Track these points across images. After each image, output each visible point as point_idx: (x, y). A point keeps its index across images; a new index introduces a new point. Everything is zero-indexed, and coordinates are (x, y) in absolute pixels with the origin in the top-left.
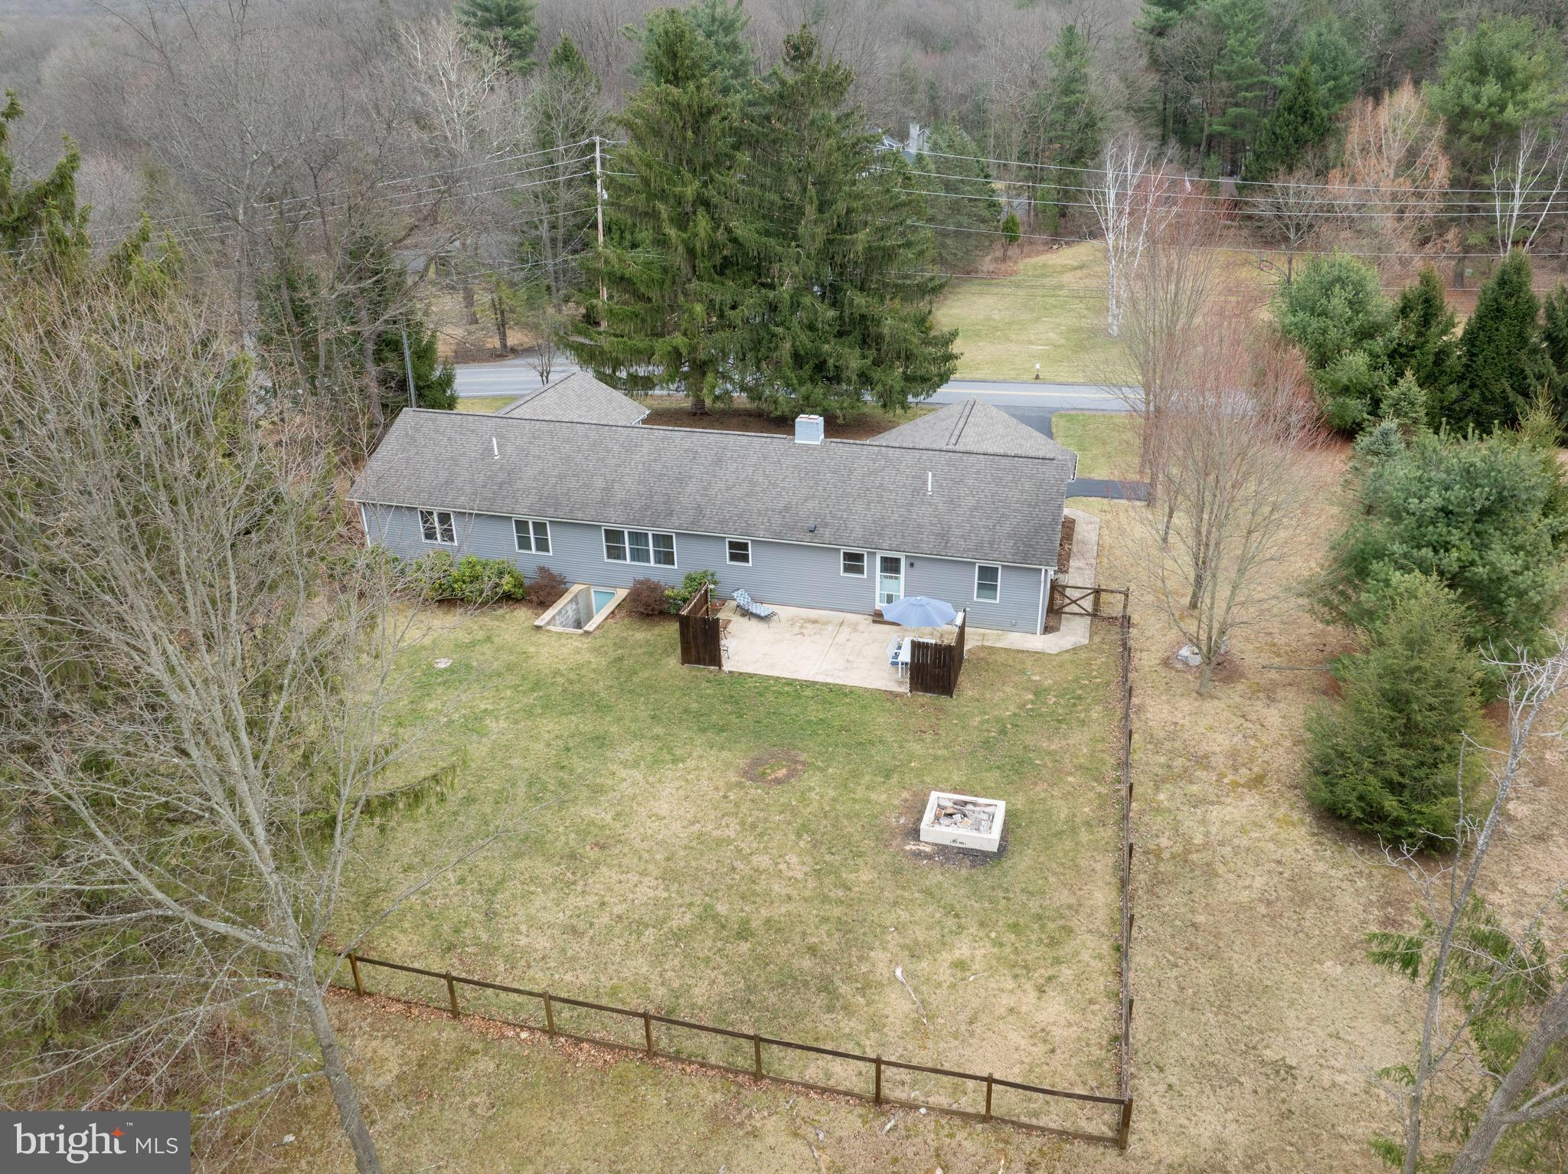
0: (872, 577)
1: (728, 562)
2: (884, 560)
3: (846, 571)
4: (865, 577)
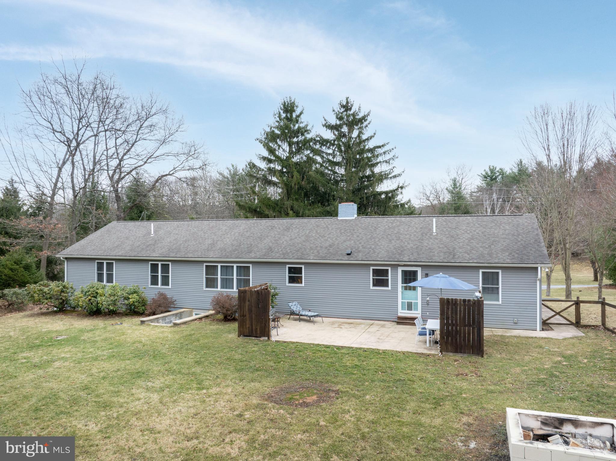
0: (395, 289)
1: (287, 284)
2: (405, 273)
3: (374, 285)
4: (390, 288)
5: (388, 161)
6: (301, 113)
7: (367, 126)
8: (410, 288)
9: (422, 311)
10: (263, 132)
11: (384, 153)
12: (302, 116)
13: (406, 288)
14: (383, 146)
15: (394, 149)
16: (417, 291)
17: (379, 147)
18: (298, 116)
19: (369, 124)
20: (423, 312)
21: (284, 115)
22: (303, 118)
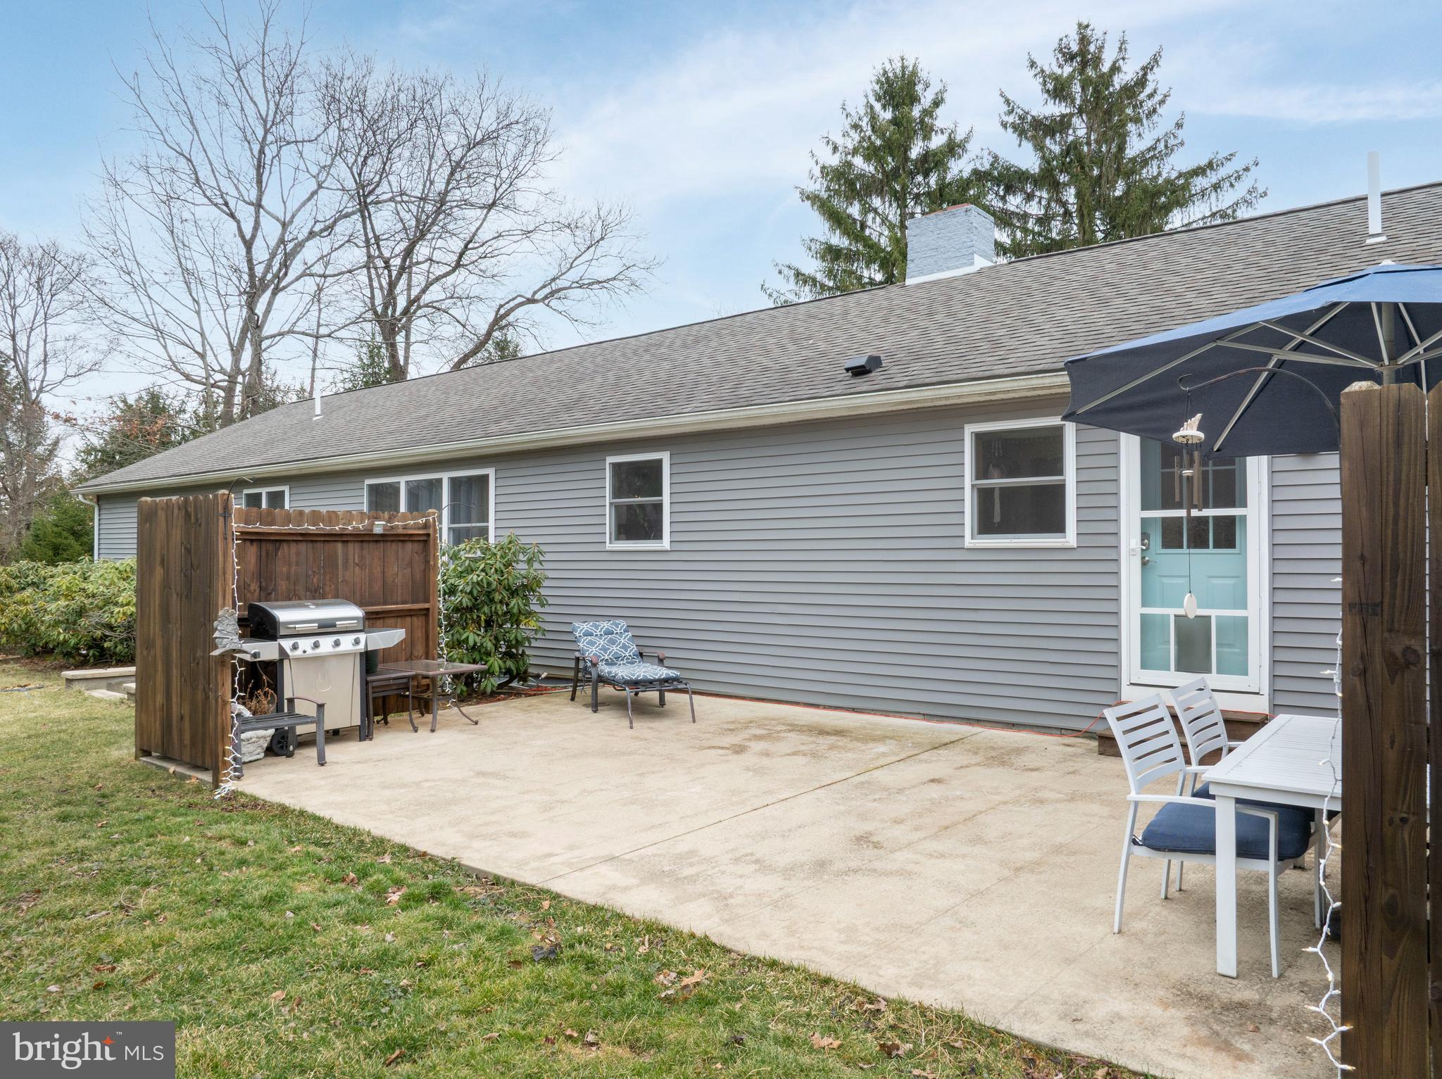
0: (1102, 540)
1: (610, 544)
3: (986, 526)
4: (1070, 537)
5: (1229, 211)
6: (937, 103)
7: (1155, 111)
8: (1198, 535)
9: (1274, 677)
10: (817, 171)
11: (1216, 187)
12: (939, 111)
13: (1172, 535)
14: (1210, 165)
15: (1253, 168)
16: (1243, 553)
17: (1199, 171)
18: (927, 113)
19: (1162, 102)
20: (1281, 684)
21: (887, 115)
22: (942, 119)
